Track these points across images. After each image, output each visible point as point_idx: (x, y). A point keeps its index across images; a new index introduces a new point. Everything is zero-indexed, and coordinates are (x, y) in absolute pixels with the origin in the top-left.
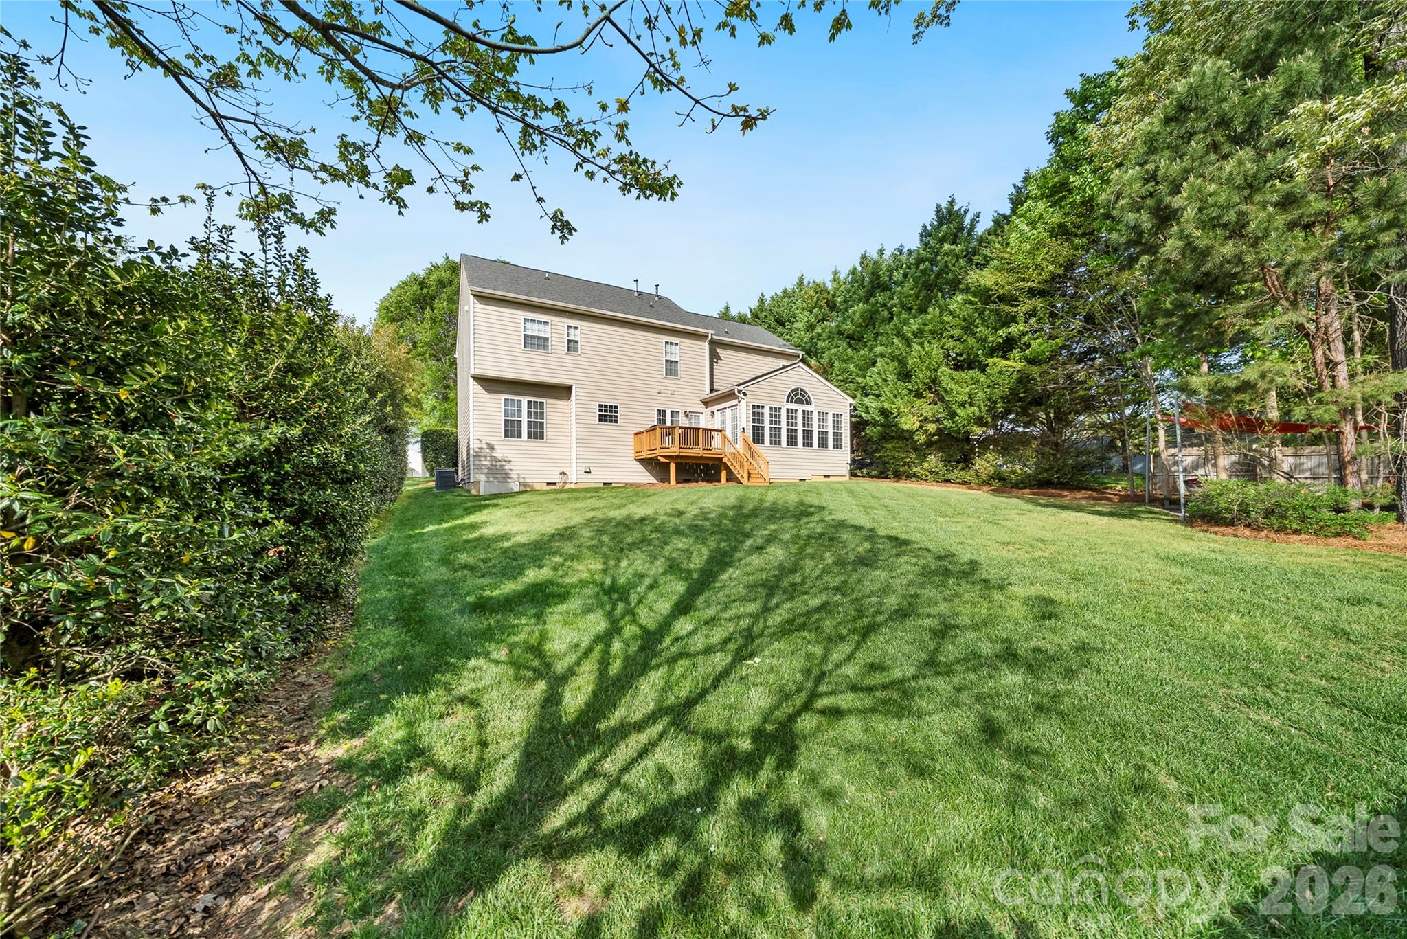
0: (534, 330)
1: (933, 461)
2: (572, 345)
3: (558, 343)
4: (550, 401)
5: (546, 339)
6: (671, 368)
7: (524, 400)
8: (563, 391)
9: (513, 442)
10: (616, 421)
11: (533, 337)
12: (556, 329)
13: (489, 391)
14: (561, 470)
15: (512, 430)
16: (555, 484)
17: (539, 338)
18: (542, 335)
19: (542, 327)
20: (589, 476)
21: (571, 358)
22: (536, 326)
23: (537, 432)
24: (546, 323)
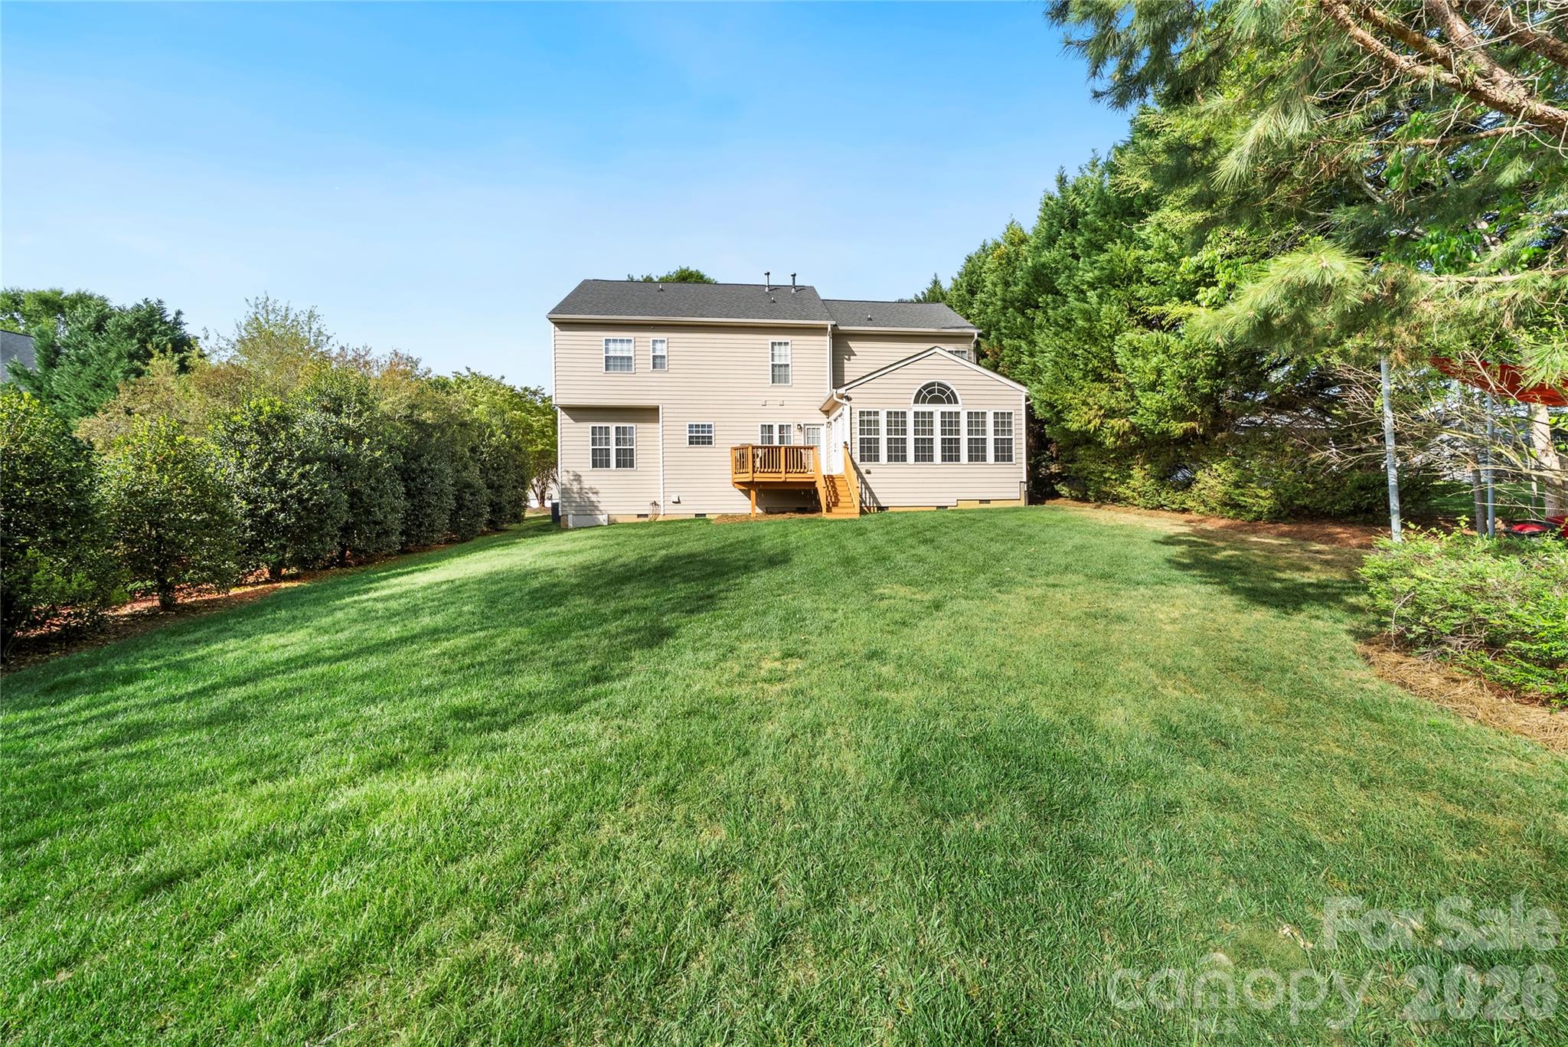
0: (616, 350)
1: (1139, 476)
2: (658, 361)
3: (644, 362)
4: (640, 425)
5: (630, 358)
6: (779, 373)
7: (613, 426)
8: (649, 414)
9: (601, 472)
10: (710, 443)
11: (615, 358)
12: (640, 345)
13: (576, 420)
14: (653, 500)
15: (600, 460)
16: (646, 516)
17: (622, 358)
18: (626, 354)
19: (625, 346)
20: (677, 506)
21: (658, 375)
22: (619, 345)
23: (626, 460)
24: (629, 341)
